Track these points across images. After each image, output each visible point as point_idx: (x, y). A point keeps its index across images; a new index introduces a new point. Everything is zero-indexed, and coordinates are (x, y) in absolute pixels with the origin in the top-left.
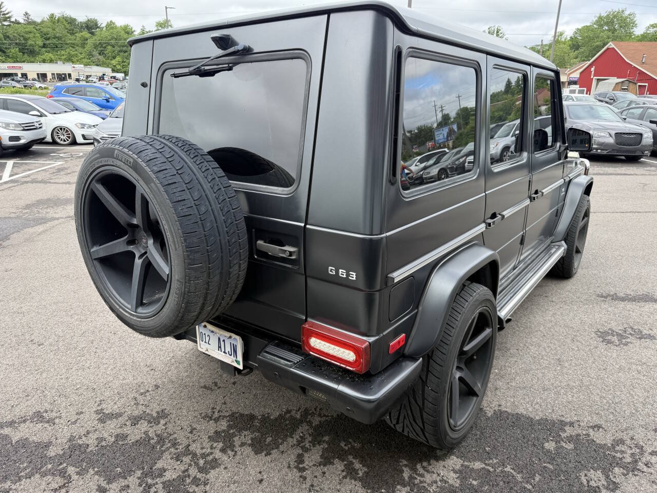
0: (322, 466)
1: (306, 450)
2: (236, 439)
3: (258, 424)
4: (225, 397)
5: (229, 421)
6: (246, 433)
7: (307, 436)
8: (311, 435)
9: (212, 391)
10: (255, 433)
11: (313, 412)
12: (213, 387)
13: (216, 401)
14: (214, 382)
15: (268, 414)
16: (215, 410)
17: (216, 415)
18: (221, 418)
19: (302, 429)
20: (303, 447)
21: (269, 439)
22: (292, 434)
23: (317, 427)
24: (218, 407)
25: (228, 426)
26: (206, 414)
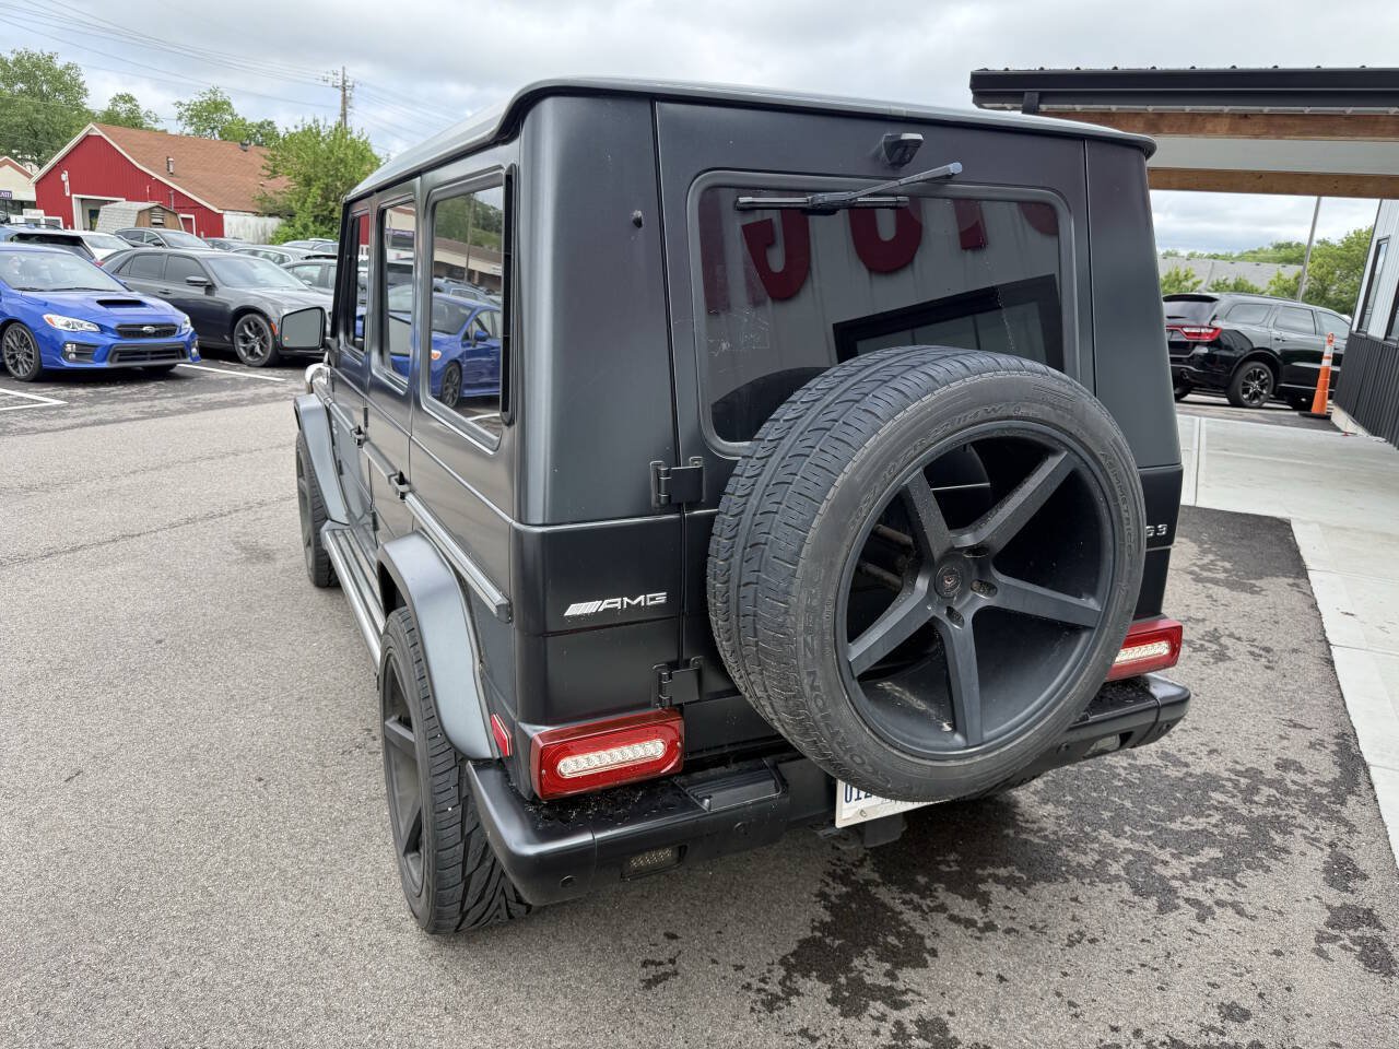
0: (990, 905)
1: (942, 908)
2: (868, 980)
3: (837, 942)
4: (714, 961)
5: (808, 977)
6: (857, 963)
7: (907, 897)
8: (905, 891)
9: (676, 973)
10: (866, 952)
11: (843, 870)
12: (662, 969)
13: (724, 978)
14: (645, 964)
15: (813, 920)
16: (755, 987)
17: (778, 990)
18: (788, 983)
19: (884, 894)
20: (932, 910)
21: (892, 940)
22: (892, 910)
23: (888, 879)
24: (748, 980)
25: (823, 978)
26: (759, 1003)
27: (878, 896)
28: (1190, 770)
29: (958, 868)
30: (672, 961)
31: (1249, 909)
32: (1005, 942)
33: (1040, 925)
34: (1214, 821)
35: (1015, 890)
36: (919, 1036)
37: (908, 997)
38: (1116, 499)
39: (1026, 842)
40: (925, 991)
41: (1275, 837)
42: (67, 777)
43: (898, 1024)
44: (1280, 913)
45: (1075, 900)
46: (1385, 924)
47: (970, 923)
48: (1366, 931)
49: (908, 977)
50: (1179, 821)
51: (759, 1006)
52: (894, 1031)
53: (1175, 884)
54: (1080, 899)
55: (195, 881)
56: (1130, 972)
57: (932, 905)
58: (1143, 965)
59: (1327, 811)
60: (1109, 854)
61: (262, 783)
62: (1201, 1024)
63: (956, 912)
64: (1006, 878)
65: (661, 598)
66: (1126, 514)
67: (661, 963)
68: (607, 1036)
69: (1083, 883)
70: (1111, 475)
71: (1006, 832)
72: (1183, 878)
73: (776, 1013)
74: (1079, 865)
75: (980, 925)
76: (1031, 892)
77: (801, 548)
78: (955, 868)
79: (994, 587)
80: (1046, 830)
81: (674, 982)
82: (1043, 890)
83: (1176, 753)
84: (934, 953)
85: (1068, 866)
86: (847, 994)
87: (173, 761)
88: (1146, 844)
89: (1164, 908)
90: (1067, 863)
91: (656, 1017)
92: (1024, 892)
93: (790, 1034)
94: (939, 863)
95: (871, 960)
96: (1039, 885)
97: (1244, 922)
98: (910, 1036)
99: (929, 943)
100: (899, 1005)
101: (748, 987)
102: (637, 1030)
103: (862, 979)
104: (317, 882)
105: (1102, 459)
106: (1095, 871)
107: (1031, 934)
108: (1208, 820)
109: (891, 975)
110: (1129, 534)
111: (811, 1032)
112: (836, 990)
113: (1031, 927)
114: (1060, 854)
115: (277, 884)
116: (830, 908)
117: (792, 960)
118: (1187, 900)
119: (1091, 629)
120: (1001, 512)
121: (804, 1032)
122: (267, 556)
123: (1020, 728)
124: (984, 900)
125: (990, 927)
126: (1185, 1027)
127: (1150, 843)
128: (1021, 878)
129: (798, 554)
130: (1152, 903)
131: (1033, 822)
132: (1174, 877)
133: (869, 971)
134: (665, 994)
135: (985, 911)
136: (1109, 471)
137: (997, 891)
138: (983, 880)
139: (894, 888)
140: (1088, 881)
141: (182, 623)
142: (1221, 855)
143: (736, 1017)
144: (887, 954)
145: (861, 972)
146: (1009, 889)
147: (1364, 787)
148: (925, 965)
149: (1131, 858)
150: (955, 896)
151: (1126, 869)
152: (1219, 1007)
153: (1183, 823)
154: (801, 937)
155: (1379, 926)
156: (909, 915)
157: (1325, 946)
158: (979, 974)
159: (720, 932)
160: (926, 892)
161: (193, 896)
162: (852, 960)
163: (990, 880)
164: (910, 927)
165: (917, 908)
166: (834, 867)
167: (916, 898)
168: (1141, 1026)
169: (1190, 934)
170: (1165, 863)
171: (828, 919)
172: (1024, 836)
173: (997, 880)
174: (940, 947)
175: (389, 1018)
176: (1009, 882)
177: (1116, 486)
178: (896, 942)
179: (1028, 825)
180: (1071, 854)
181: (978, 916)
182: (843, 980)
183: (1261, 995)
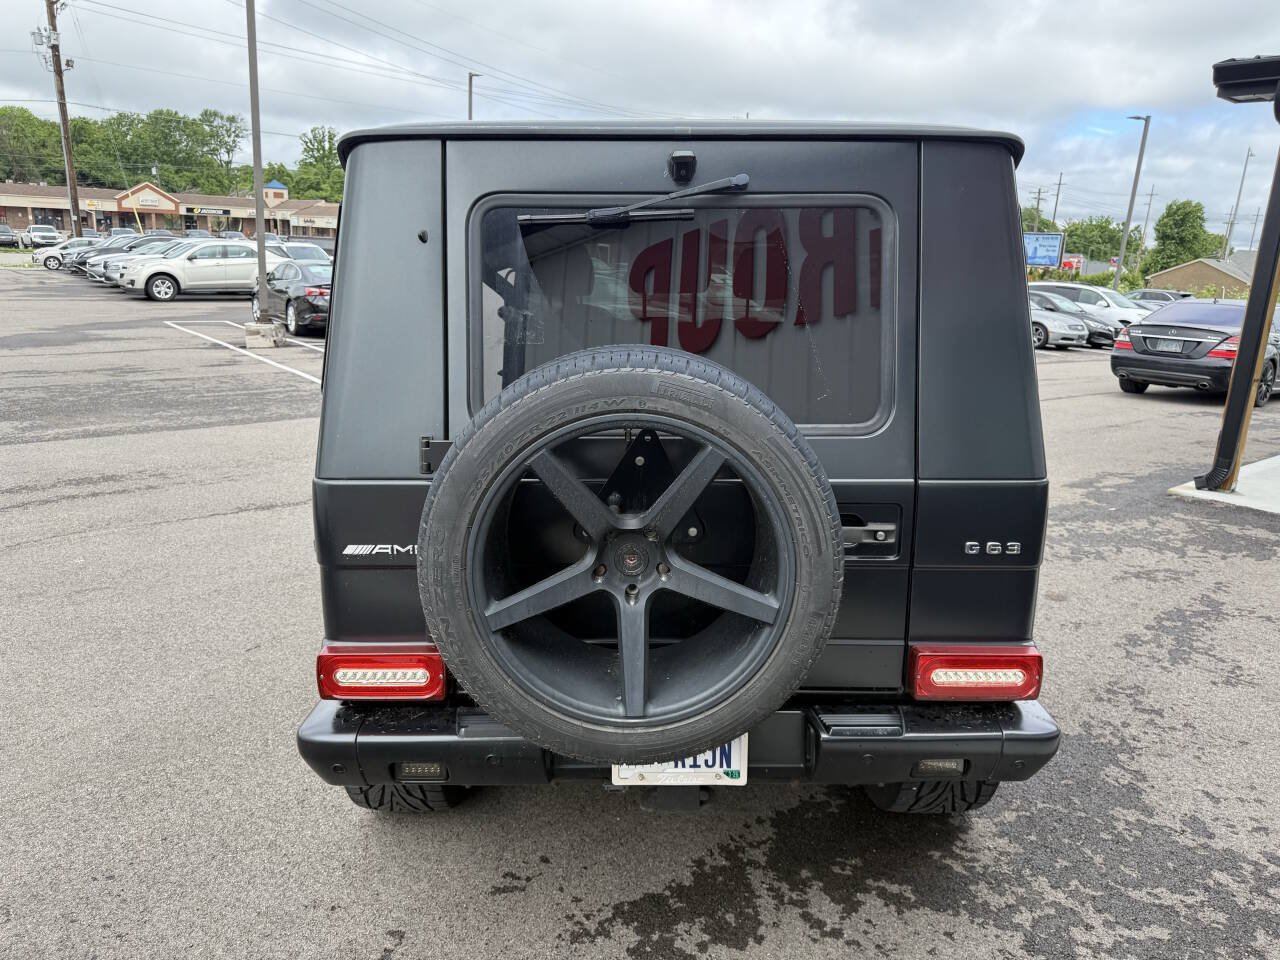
0: (854, 914)
1: (803, 904)
2: (678, 944)
3: (679, 904)
4: (561, 889)
5: (628, 924)
6: (681, 927)
7: (776, 884)
8: (779, 880)
9: (524, 890)
10: (696, 920)
11: (736, 846)
12: (516, 883)
13: (557, 904)
14: (505, 875)
15: (673, 881)
16: (576, 919)
17: (591, 926)
18: (606, 925)
19: (755, 877)
20: (792, 902)
21: (730, 918)
22: (752, 892)
23: (772, 864)
24: (575, 912)
25: (637, 931)
26: (569, 933)
27: (749, 876)
28: (1212, 843)
29: (850, 873)
30: (528, 879)
32: (838, 952)
33: (889, 946)
34: (1190, 900)
35: (893, 908)
38: (780, 499)
39: (948, 868)
45: (950, 935)
47: (818, 925)
49: (717, 953)
50: (1144, 891)
53: (1082, 950)
54: (955, 936)
55: (266, 733)
57: (795, 898)
60: (1029, 902)
63: (813, 911)
64: (893, 895)
66: (797, 515)
68: (434, 920)
69: (972, 922)
70: (770, 474)
71: (932, 853)
72: (1097, 948)
73: (575, 945)
74: (986, 903)
75: (827, 929)
76: (907, 914)
78: (847, 872)
79: (670, 571)
80: (978, 861)
82: (923, 917)
83: (1208, 820)
84: (760, 940)
85: (971, 901)
86: (649, 950)
88: (1083, 904)
90: (973, 898)
91: (480, 918)
92: (900, 912)
94: (835, 864)
95: (696, 929)
96: (923, 911)
99: (762, 930)
101: (570, 918)
102: (458, 923)
103: (673, 941)
105: (754, 456)
106: (997, 914)
107: (872, 952)
108: (1185, 898)
109: (702, 946)
110: (803, 535)
112: (643, 943)
113: (878, 947)
114: (972, 888)
116: (698, 875)
117: (626, 907)
119: (771, 626)
123: (688, 710)
124: (851, 909)
125: (836, 934)
127: (1088, 904)
128: (909, 899)
131: (971, 851)
132: (1086, 945)
133: (686, 937)
134: (502, 902)
135: (842, 918)
136: (767, 470)
137: (872, 904)
138: (867, 890)
139: (771, 874)
140: (981, 920)
143: (541, 938)
144: (714, 928)
145: (678, 935)
146: (886, 905)
148: (742, 948)
149: (1052, 911)
150: (825, 897)
151: (1035, 923)
153: (1149, 893)
154: (650, 891)
156: (764, 901)
159: (585, 868)
160: (801, 886)
162: (678, 923)
163: (874, 892)
164: (757, 912)
165: (778, 897)
166: (730, 841)
167: (785, 888)
170: (1089, 928)
171: (687, 883)
172: (948, 862)
174: (770, 937)
175: (303, 860)
176: (892, 899)
177: (778, 485)
178: (732, 920)
179: (963, 853)
180: (986, 891)
181: (832, 921)
182: (655, 937)
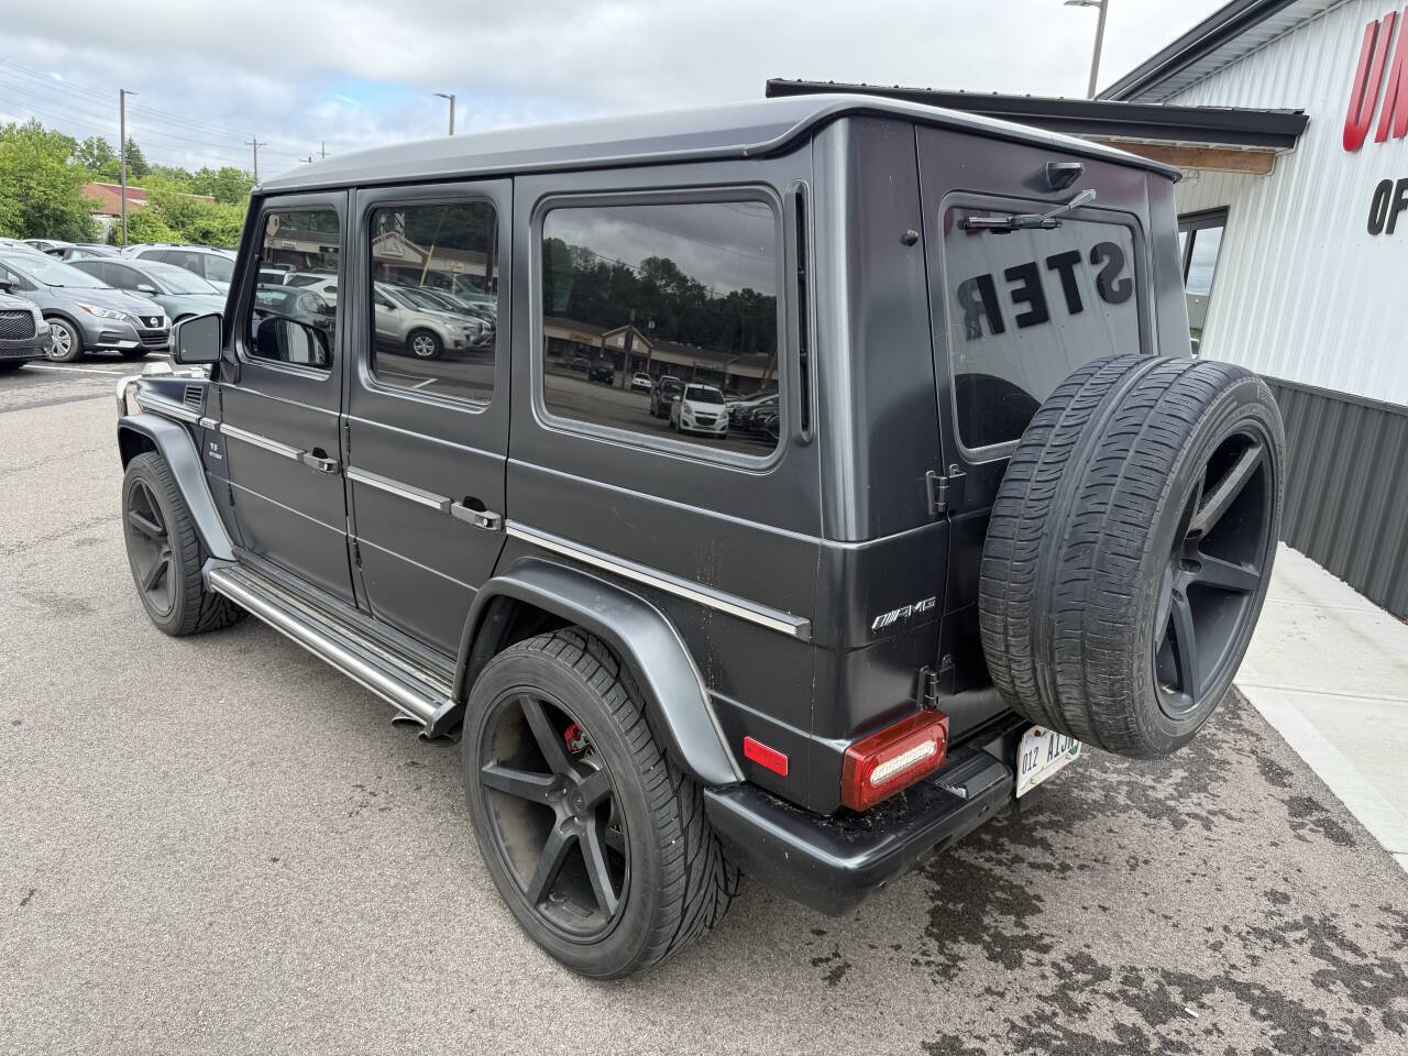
2: (1006, 933)
3: (959, 906)
4: (872, 947)
5: (958, 942)
6: (988, 920)
7: (985, 855)
8: (981, 850)
9: (848, 965)
10: (988, 910)
12: (833, 964)
13: (891, 959)
14: (815, 963)
15: (926, 892)
16: (922, 961)
17: (942, 959)
18: (946, 951)
19: (967, 856)
20: (1012, 862)
21: (1000, 894)
22: (982, 869)
24: (913, 957)
25: (971, 940)
26: (936, 975)
27: (963, 859)
30: (837, 955)
31: (1234, 814)
32: (1085, 877)
33: (1100, 857)
35: (1062, 831)
36: (1078, 971)
37: (1047, 941)
40: (1054, 932)
41: (1213, 752)
42: (20, 901)
43: (1054, 964)
44: (1255, 812)
45: (1110, 831)
46: (1326, 807)
47: (1048, 868)
48: (1316, 815)
49: (1034, 924)
51: (937, 978)
52: (1057, 972)
53: (1172, 803)
54: (1114, 829)
56: (1188, 881)
57: (1010, 857)
58: (1194, 874)
59: (1234, 726)
60: (1108, 789)
61: (280, 864)
62: (1263, 912)
63: (1031, 860)
64: (1049, 823)
65: (931, 602)
67: (828, 960)
68: (830, 1037)
69: (1107, 816)
72: (1172, 797)
73: (956, 980)
74: (1094, 801)
75: (1057, 867)
76: (1075, 831)
77: (1144, 542)
78: (1005, 823)
79: (1199, 564)
81: (852, 973)
82: (1083, 828)
84: (1038, 898)
85: (1086, 803)
86: (999, 950)
87: (148, 857)
89: (1178, 824)
90: (1084, 801)
91: (860, 1009)
92: (1070, 832)
93: (979, 996)
95: (997, 916)
96: (1077, 825)
97: (1237, 825)
98: (1070, 973)
99: (1030, 891)
100: (1046, 949)
101: (916, 963)
102: (852, 1025)
103: (1000, 933)
104: (429, 956)
106: (1108, 804)
107: (1098, 866)
109: (1018, 924)
111: (993, 988)
112: (987, 947)
113: (1095, 861)
115: (385, 968)
116: (932, 877)
117: (935, 930)
118: (1188, 815)
119: (1251, 591)
120: (1215, 498)
121: (988, 990)
122: (81, 608)
124: (1046, 845)
125: (1065, 867)
126: (1254, 917)
127: (1132, 774)
128: (1059, 821)
129: (1140, 549)
130: (1165, 822)
132: (1167, 798)
133: (1002, 925)
134: (851, 984)
135: (1052, 855)
137: (1049, 836)
138: (1033, 829)
139: (970, 849)
140: (1109, 813)
141: (30, 697)
142: (1186, 774)
143: (926, 991)
144: (1005, 908)
145: (997, 927)
146: (1057, 832)
147: (1244, 703)
148: (1040, 911)
149: (1127, 788)
150: (1022, 846)
151: (1129, 798)
152: (1265, 895)
154: (927, 909)
155: (1323, 809)
156: (998, 871)
157: (1301, 832)
158: (1085, 908)
159: (858, 920)
160: (997, 847)
161: (295, 1002)
162: (982, 920)
163: (1038, 827)
164: (1007, 881)
165: (1000, 863)
167: (993, 854)
168: (1225, 923)
169: (1208, 843)
170: (1153, 788)
171: (937, 888)
173: (1043, 826)
174: (1041, 893)
176: (1053, 825)
178: (1004, 896)
180: (1082, 793)
181: (1050, 860)
182: (987, 938)
183: (1286, 880)
